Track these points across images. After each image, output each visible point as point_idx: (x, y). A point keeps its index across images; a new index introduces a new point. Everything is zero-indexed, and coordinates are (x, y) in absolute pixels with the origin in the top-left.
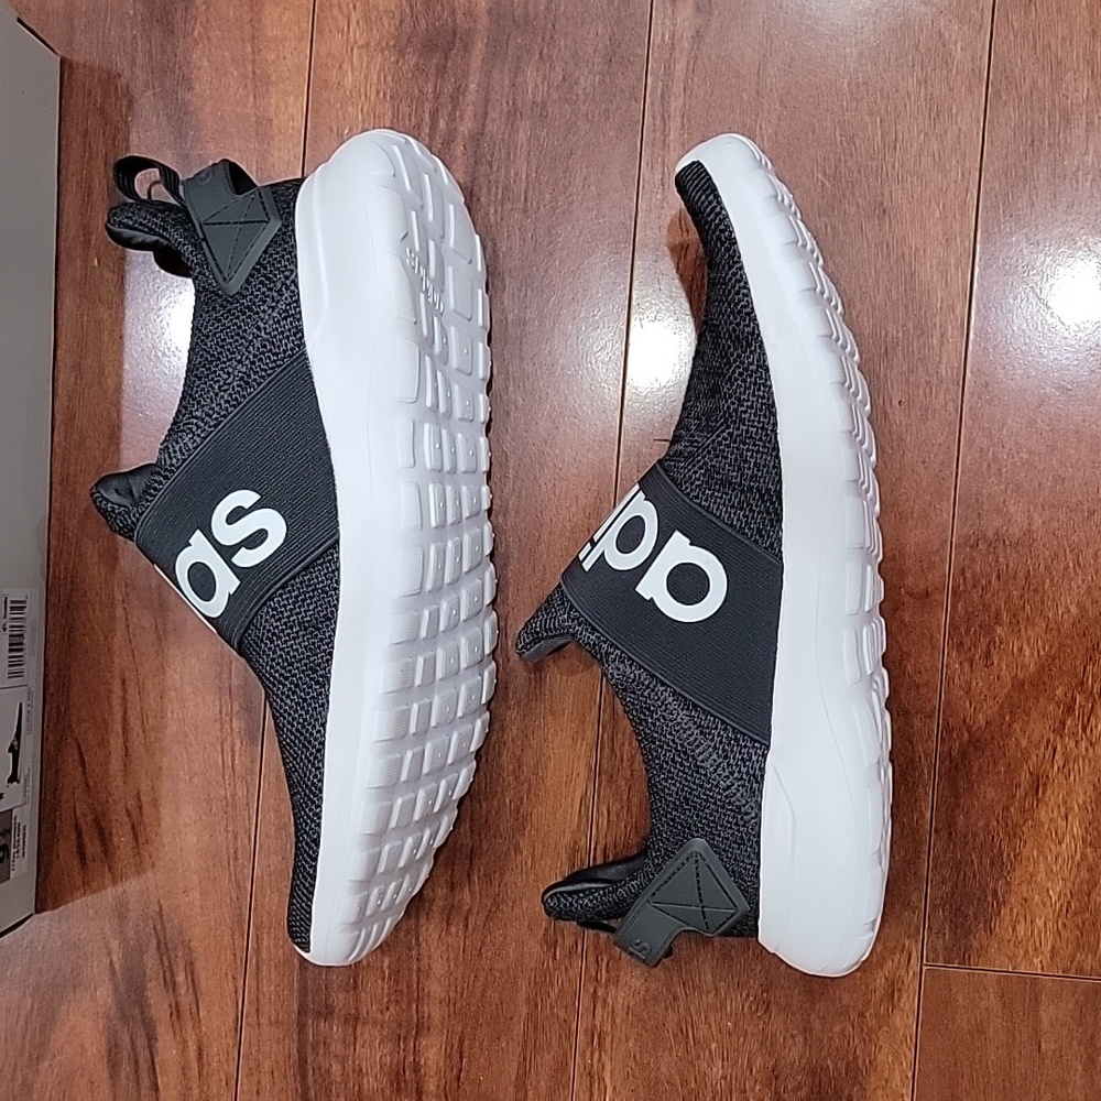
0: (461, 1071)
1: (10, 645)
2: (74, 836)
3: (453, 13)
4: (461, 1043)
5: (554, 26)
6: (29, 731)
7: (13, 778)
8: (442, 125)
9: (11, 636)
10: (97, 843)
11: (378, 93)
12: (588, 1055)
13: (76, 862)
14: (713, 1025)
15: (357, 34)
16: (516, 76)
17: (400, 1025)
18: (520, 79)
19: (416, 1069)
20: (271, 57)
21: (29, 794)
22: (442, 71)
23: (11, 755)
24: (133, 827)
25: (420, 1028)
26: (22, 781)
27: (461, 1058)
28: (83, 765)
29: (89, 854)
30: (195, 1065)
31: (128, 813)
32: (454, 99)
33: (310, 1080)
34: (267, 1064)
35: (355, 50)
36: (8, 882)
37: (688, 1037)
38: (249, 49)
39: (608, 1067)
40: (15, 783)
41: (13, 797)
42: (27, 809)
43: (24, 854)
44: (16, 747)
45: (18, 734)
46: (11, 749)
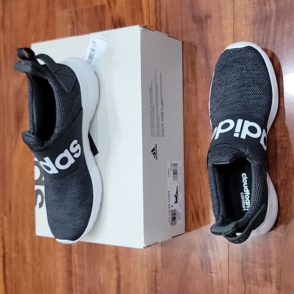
0: (281, 277)
1: (173, 173)
2: (191, 215)
3: (266, 13)
4: (280, 270)
5: (292, 10)
6: (180, 192)
7: (176, 202)
8: (265, 41)
9: (173, 171)
11: (249, 36)
13: (192, 221)
15: (244, 22)
16: (283, 25)
17: (265, 264)
18: (284, 26)
19: (270, 275)
20: (224, 32)
21: (181, 205)
22: (264, 27)
23: (175, 197)
24: (203, 213)
25: (270, 266)
26: (179, 203)
27: (281, 274)
28: (192, 199)
29: (195, 219)
30: (219, 269)
31: (202, 210)
32: (268, 34)
33: (245, 276)
34: (235, 271)
35: (244, 26)
36: (175, 225)
38: (220, 31)
40: (176, 204)
41: (176, 207)
42: (181, 209)
43: (180, 219)
44: (176, 195)
45: (177, 193)
46: (175, 196)
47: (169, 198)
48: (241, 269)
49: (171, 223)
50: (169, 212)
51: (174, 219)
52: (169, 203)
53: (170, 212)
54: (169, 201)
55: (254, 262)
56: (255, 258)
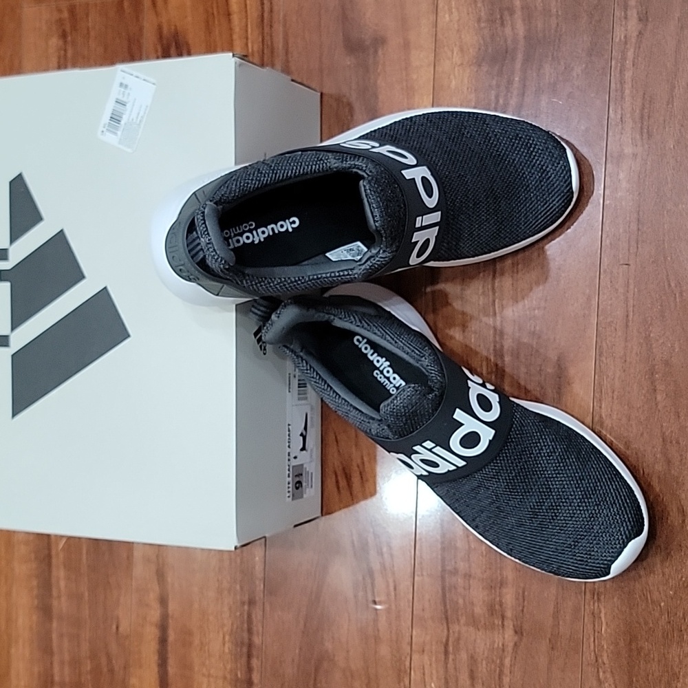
0: (524, 607)
1: (299, 384)
2: (334, 476)
3: (506, 41)
4: (524, 593)
5: (559, 39)
6: (312, 425)
7: (303, 449)
8: (501, 101)
9: (299, 380)
10: (345, 481)
11: (468, 89)
12: (592, 603)
13: (336, 489)
14: (662, 592)
15: (457, 59)
16: (539, 70)
17: (492, 581)
18: (542, 71)
19: (501, 604)
20: (415, 77)
21: (314, 457)
22: (500, 73)
23: (301, 438)
24: (360, 473)
25: (502, 584)
26: (309, 451)
27: (524, 600)
28: (337, 442)
29: (341, 486)
30: (393, 593)
31: (358, 466)
32: (508, 89)
33: (448, 607)
34: (427, 597)
35: (456, 69)
36: (301, 500)
37: (647, 598)
38: (404, 74)
39: (603, 612)
40: (304, 452)
41: (303, 458)
42: (313, 464)
43: (312, 486)
44: (304, 433)
45: (306, 428)
46: (302, 435)
47: (289, 439)
48: (440, 591)
49: (293, 495)
50: (289, 470)
51: (298, 485)
52: (288, 450)
53: (291, 470)
54: (289, 447)
55: (468, 576)
56: (470, 567)
